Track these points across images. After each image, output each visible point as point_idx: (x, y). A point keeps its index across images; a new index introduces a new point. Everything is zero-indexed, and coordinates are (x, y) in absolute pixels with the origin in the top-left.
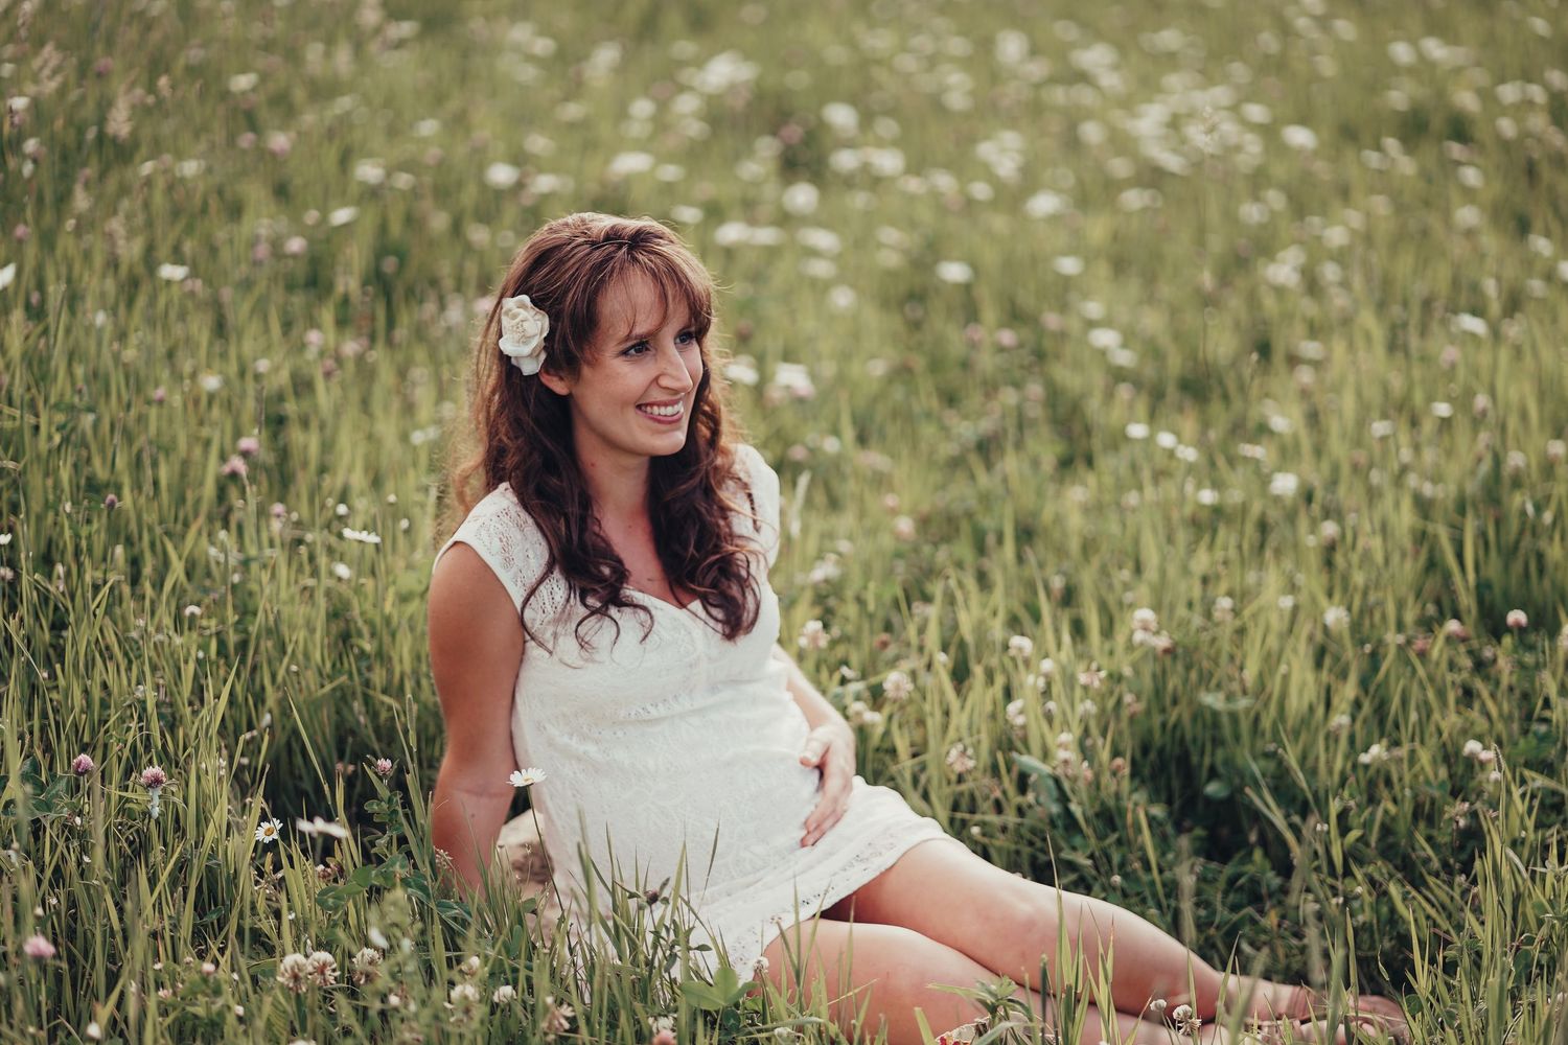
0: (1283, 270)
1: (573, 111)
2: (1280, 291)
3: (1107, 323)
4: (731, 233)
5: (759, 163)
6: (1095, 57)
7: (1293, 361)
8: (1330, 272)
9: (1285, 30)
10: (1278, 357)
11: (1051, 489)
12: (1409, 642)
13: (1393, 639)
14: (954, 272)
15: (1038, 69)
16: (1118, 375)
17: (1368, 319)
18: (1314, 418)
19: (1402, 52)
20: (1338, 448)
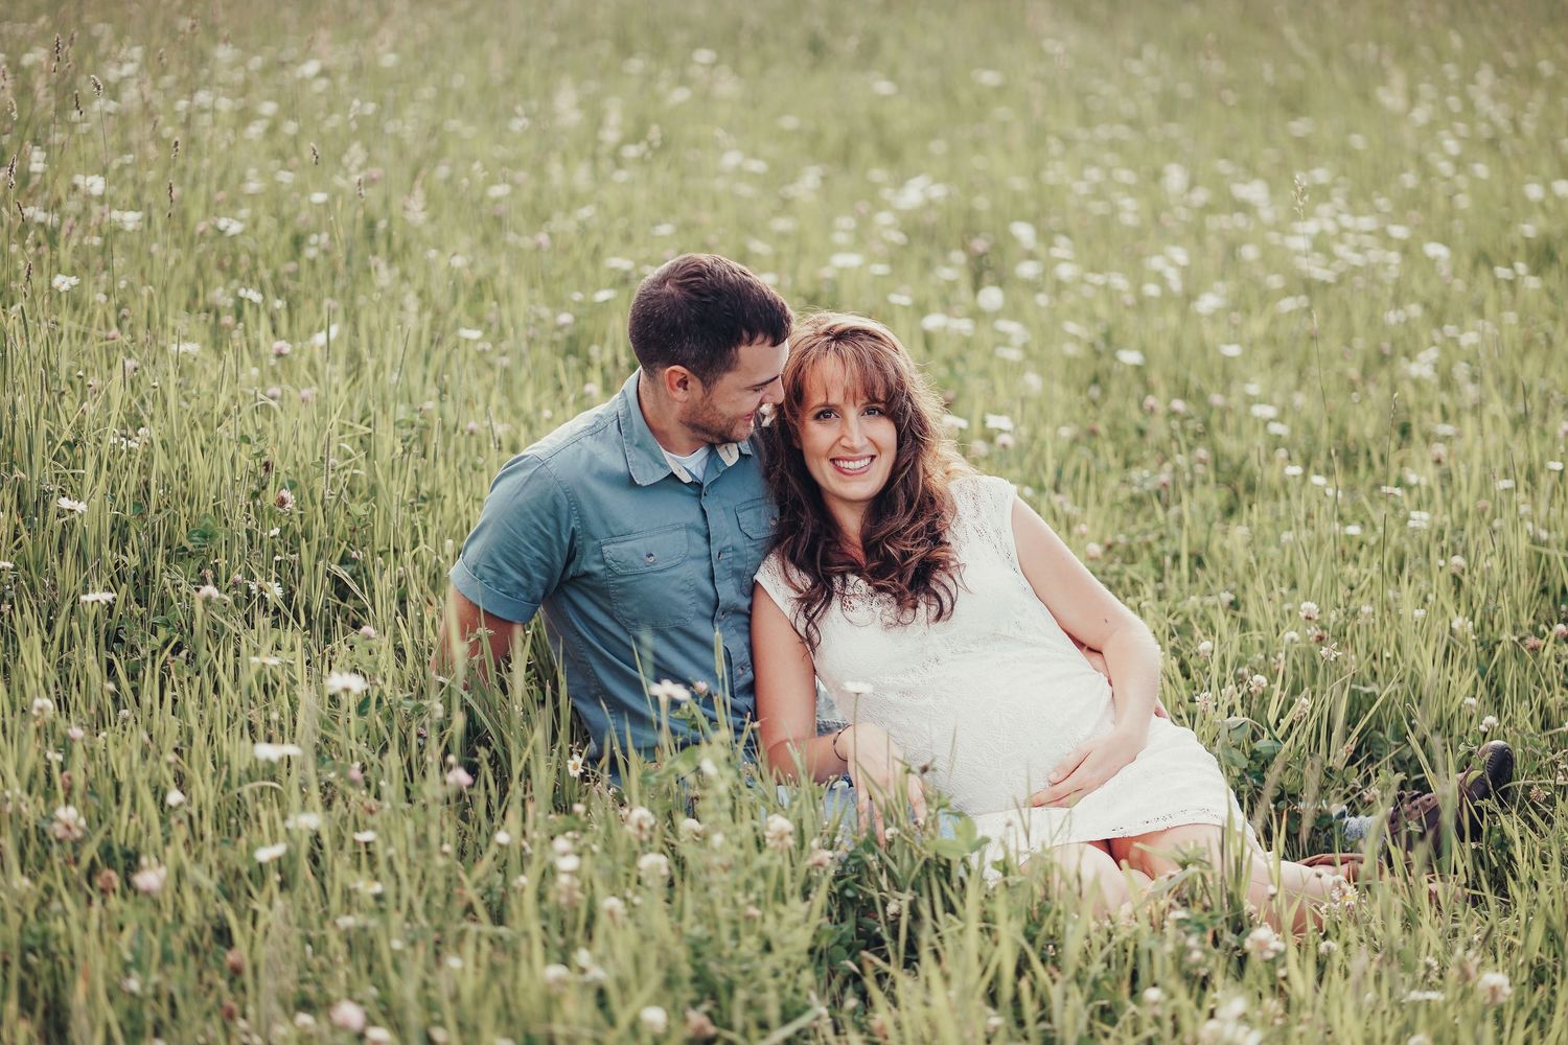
0: (1422, 367)
1: (782, 224)
2: (1417, 384)
3: (1265, 400)
4: (934, 321)
5: (953, 270)
6: (1253, 191)
7: (1428, 438)
8: (1461, 371)
9: (1426, 171)
10: (1416, 435)
11: (1217, 526)
12: (1522, 639)
13: (1507, 636)
14: (1130, 357)
15: (1201, 196)
16: (1276, 442)
17: (1497, 406)
18: (1447, 477)
19: (1534, 191)
20: (1467, 499)
